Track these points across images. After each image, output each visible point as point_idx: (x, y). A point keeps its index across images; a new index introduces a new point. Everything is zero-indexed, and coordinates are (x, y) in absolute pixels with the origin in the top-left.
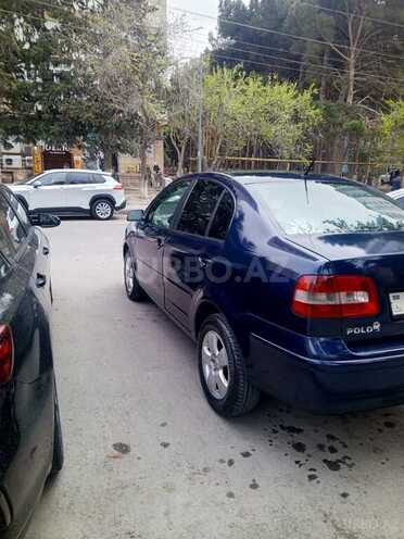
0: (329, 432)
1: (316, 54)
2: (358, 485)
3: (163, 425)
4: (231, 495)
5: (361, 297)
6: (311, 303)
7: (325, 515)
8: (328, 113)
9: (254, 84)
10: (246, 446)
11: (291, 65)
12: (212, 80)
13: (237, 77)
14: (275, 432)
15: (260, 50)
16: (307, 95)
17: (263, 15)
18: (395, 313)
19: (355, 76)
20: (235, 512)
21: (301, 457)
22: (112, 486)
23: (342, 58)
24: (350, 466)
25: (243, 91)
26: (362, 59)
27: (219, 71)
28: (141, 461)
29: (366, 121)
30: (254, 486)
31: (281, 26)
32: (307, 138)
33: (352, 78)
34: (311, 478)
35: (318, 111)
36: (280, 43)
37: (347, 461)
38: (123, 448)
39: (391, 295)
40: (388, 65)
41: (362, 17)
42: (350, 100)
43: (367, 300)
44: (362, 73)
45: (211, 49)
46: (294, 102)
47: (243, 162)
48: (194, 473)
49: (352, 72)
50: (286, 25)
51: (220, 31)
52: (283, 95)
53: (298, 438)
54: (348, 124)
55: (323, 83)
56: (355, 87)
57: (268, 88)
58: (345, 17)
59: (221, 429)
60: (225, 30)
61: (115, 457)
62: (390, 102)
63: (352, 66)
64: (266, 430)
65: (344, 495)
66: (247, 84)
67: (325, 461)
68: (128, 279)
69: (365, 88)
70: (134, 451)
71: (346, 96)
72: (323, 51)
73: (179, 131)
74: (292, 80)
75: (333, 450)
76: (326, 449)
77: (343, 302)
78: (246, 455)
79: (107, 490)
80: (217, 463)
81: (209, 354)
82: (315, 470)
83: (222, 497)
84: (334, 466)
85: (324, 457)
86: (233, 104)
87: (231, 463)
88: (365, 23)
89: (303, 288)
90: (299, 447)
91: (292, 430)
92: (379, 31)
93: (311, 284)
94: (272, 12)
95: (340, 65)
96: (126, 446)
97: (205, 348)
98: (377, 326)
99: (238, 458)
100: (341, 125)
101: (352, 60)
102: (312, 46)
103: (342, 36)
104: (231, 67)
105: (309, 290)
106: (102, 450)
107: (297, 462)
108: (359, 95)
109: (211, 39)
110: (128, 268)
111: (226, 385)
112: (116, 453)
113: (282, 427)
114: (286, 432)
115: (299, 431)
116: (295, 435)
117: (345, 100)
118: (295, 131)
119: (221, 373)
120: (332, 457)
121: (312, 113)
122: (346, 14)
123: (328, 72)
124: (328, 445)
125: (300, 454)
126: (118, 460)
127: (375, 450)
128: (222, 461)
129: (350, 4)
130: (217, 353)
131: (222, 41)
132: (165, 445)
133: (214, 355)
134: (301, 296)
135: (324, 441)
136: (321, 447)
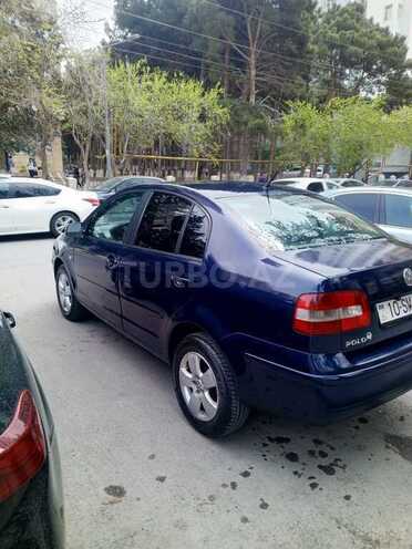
0: (315, 437)
1: (218, 52)
2: (354, 485)
3: (152, 457)
4: (245, 520)
5: (355, 311)
6: (312, 320)
7: (337, 521)
8: (235, 112)
9: (159, 81)
10: (242, 465)
11: (191, 61)
12: (115, 75)
13: (141, 73)
14: (265, 445)
15: (161, 45)
16: (213, 94)
17: (161, 9)
18: (382, 322)
19: (257, 76)
20: (256, 537)
21: (297, 467)
22: (119, 536)
23: (242, 58)
24: (344, 467)
25: (149, 88)
26: (261, 60)
27: (122, 66)
28: (142, 502)
29: (269, 120)
30: (264, 506)
31: (181, 22)
32: (215, 136)
33: (253, 77)
34: (313, 486)
35: (225, 109)
36: (181, 39)
37: (339, 463)
38: (116, 491)
39: (378, 305)
40: (287, 68)
41: (260, 20)
42: (252, 100)
43: (361, 313)
44: (262, 73)
45: (108, 40)
46: (202, 100)
47: (149, 160)
48: (201, 505)
49: (253, 72)
50: (186, 21)
51: (117, 22)
52: (190, 93)
53: (289, 448)
54: (253, 123)
55: (226, 82)
56: (257, 87)
57: (173, 85)
58: (243, 18)
59: (213, 451)
60: (123, 21)
61: (112, 503)
62: (289, 102)
63: (252, 67)
64: (255, 444)
65: (347, 498)
66: (152, 79)
67: (320, 467)
68: (62, 297)
69: (266, 89)
70: (129, 491)
71: (249, 95)
72: (224, 50)
73: (81, 128)
74: (198, 78)
75: (324, 455)
76: (317, 454)
77: (342, 317)
78: (246, 474)
79: (115, 542)
80: (221, 489)
81: (190, 376)
82: (313, 478)
83: (237, 524)
84: (329, 470)
85: (318, 463)
86: (139, 101)
87: (234, 485)
88: (263, 25)
89: (303, 307)
90: (292, 457)
91: (280, 440)
92: (276, 34)
93: (312, 303)
94: (171, 6)
95: (242, 65)
96: (120, 488)
97: (183, 370)
98: (369, 337)
99: (239, 479)
100: (246, 124)
101: (252, 60)
102: (215, 44)
103: (241, 36)
104: (133, 62)
105: (309, 308)
106: (94, 497)
107: (296, 473)
108: (261, 95)
109: (108, 30)
110: (61, 285)
111: (215, 406)
112: (111, 498)
113: (270, 439)
114: (275, 444)
115: (287, 440)
116: (284, 444)
117: (248, 100)
118: (202, 129)
119: (207, 394)
120: (325, 462)
121: (220, 111)
122: (246, 15)
123: (230, 71)
124: (317, 450)
125: (295, 463)
126: (116, 505)
127: (360, 448)
128: (224, 486)
129: (248, 6)
130: (201, 375)
131: (119, 33)
132: (162, 479)
133: (197, 376)
134: (302, 315)
135: (312, 446)
136: (312, 453)
